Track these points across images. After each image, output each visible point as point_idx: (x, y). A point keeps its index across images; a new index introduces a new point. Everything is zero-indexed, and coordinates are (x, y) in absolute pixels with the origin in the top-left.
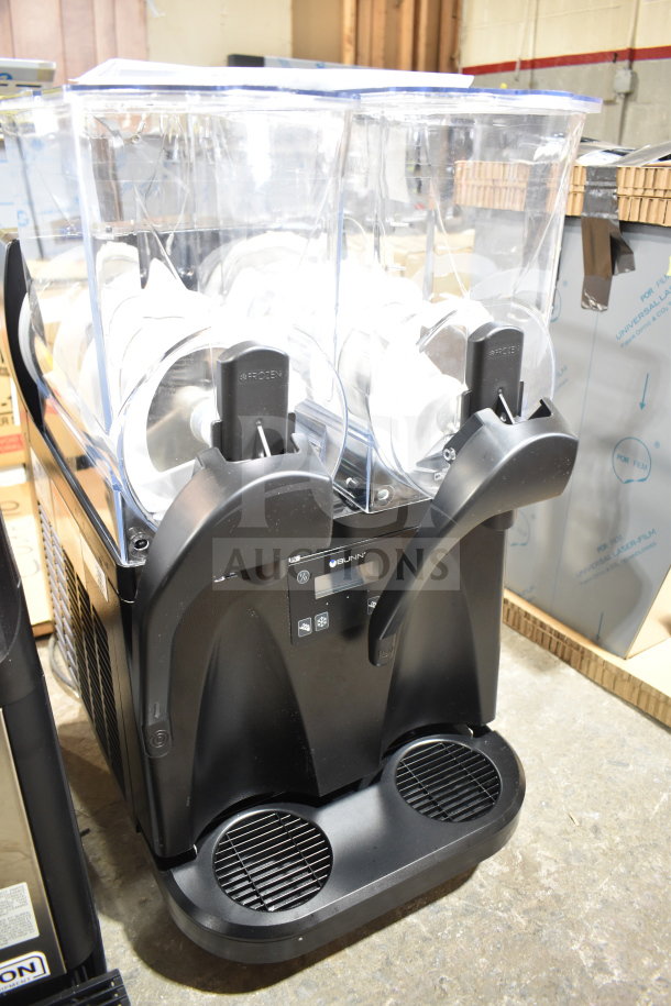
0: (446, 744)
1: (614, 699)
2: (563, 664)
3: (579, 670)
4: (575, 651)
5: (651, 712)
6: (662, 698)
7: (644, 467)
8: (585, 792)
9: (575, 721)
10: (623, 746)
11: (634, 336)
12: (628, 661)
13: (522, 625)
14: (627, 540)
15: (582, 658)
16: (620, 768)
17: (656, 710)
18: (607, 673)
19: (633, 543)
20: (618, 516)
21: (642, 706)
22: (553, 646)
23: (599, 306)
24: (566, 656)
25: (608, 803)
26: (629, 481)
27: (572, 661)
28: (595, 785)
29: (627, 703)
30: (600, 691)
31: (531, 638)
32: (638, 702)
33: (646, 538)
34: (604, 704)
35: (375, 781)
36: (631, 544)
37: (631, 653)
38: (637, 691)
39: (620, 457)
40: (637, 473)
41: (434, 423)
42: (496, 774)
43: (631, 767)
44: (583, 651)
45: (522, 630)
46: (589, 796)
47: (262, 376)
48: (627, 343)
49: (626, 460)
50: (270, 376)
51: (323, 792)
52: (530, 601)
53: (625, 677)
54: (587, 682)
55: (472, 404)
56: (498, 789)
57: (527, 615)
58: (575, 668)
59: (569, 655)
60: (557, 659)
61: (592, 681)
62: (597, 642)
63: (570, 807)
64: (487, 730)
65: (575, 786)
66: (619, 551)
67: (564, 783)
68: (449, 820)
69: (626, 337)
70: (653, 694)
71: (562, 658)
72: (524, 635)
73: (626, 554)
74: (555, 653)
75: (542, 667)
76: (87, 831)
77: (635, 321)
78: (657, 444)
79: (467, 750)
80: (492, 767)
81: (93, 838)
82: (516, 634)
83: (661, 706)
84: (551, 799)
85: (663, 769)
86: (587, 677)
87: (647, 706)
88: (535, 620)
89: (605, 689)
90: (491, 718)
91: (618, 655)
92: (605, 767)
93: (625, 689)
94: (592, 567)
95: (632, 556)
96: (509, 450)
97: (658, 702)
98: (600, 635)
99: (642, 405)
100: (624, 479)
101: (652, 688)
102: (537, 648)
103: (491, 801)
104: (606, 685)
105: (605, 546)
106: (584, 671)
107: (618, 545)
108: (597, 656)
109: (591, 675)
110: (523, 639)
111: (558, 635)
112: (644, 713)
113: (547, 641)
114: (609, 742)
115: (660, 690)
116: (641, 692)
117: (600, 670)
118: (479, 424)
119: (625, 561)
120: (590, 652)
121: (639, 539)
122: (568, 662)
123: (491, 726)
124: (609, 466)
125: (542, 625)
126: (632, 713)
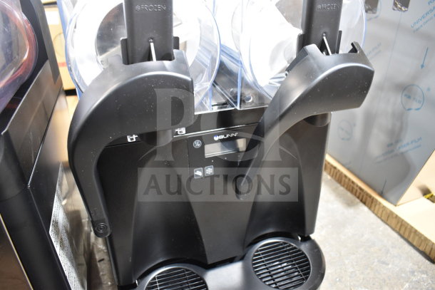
0: (285, 243)
1: (387, 227)
2: (361, 204)
3: (370, 208)
4: (368, 198)
5: (406, 236)
6: (413, 230)
7: (419, 102)
8: (362, 276)
9: (363, 236)
10: (387, 253)
11: (422, 26)
12: (397, 207)
13: (343, 181)
14: (405, 142)
15: (372, 202)
16: (384, 265)
17: (409, 236)
18: (384, 212)
19: (408, 144)
20: (401, 129)
21: (402, 232)
22: (358, 194)
23: (403, 8)
24: (364, 200)
25: (374, 284)
26: (409, 109)
27: (367, 203)
28: (369, 273)
29: (394, 229)
30: (379, 221)
31: (347, 188)
32: (400, 229)
33: (416, 142)
34: (381, 229)
35: (242, 259)
36: (407, 145)
37: (399, 203)
38: (399, 224)
39: (406, 95)
40: (415, 105)
41: (281, 54)
42: (309, 264)
43: (390, 266)
44: (373, 200)
45: (342, 183)
46: (363, 279)
47: (151, 8)
48: (417, 30)
49: (409, 97)
50: (157, 8)
51: (210, 262)
52: (349, 169)
53: (394, 216)
54: (372, 215)
55: (304, 41)
56: (308, 273)
57: (346, 176)
58: (368, 206)
59: (365, 200)
60: (358, 201)
61: (376, 215)
62: (381, 195)
63: (352, 284)
64: (309, 238)
65: (357, 272)
66: (399, 148)
67: (351, 270)
68: (277, 288)
69: (417, 26)
70: (409, 227)
71: (361, 201)
72: (343, 186)
73: (403, 150)
74: (358, 198)
75: (350, 204)
76: (103, 260)
77: (423, 17)
78: (429, 89)
79: (295, 248)
80: (308, 260)
81: (104, 263)
82: (339, 185)
83: (412, 235)
84: (342, 278)
85: (408, 269)
86: (373, 212)
87: (404, 233)
88: (349, 179)
89: (382, 220)
90: (312, 232)
91: (392, 203)
92: (375, 264)
93: (394, 222)
94: (383, 155)
95: (407, 151)
96: (323, 72)
97: (410, 232)
98: (384, 191)
99: (422, 66)
100: (407, 108)
101: (408, 224)
102: (349, 194)
103: (303, 279)
104: (383, 218)
105: (391, 144)
106: (373, 209)
107: (399, 145)
108: (380, 203)
109: (376, 212)
110: (342, 188)
111: (361, 189)
112: (402, 237)
113: (354, 191)
114: (380, 250)
115: (413, 226)
116: (401, 226)
117: (381, 210)
118: (306, 53)
119: (402, 154)
120: (377, 200)
121: (412, 142)
122: (365, 203)
123: (312, 236)
124: (399, 100)
125: (353, 182)
126: (395, 235)
